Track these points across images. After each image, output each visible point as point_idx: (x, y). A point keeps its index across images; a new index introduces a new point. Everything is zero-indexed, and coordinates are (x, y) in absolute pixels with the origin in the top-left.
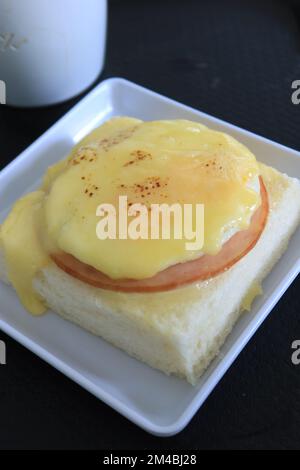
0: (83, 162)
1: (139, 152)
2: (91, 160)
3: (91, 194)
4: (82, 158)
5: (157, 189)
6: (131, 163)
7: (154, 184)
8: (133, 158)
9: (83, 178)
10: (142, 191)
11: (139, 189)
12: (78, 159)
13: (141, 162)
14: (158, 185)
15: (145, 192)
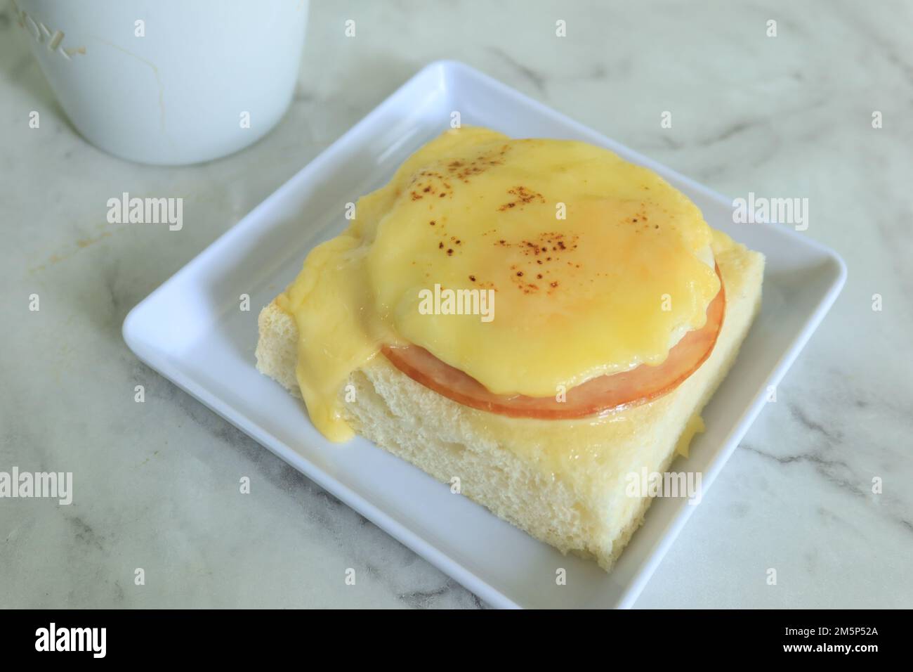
0: (427, 196)
1: (521, 189)
2: (442, 195)
3: (450, 252)
4: (427, 190)
5: (560, 253)
6: (512, 205)
7: (555, 243)
8: (512, 198)
9: (433, 223)
10: (537, 253)
11: (532, 251)
12: (419, 191)
13: (527, 206)
14: (562, 246)
15: (543, 256)
